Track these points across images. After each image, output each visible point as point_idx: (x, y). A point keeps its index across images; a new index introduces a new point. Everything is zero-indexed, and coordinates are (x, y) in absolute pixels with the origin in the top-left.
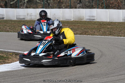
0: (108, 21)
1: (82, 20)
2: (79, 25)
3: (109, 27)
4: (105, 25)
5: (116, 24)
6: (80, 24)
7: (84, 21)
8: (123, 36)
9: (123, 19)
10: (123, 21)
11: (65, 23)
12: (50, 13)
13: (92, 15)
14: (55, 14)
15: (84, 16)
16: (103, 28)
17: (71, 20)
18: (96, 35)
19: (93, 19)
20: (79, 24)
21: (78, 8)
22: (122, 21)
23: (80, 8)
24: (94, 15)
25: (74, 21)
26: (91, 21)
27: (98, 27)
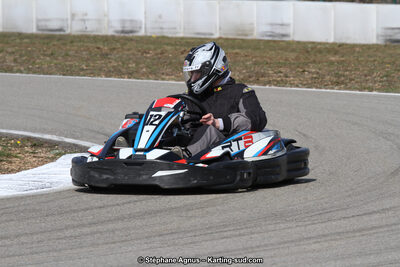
0: (331, 40)
1: (246, 35)
2: (237, 53)
3: (333, 59)
4: (320, 52)
5: (357, 49)
6: (241, 48)
7: (252, 41)
9: (378, 36)
10: (379, 43)
12: (145, 13)
13: (280, 22)
14: (160, 17)
15: (252, 24)
16: (314, 62)
17: (212, 34)
18: (291, 85)
19: (283, 32)
20: (237, 51)
22: (373, 40)
24: (285, 21)
25: (220, 38)
26: (274, 41)
27: (297, 58)
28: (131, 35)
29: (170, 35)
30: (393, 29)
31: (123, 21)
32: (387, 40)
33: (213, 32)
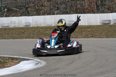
0: (87, 25)
3: (89, 30)
4: (85, 28)
5: (95, 27)
8: (105, 38)
9: (100, 23)
10: (101, 24)
11: (47, 28)
12: (32, 20)
13: (71, 20)
14: (37, 21)
18: (80, 38)
21: (56, 14)
22: (99, 24)
23: (58, 14)
24: (73, 20)
25: (54, 26)
28: (28, 27)
29: (40, 26)
30: (104, 20)
31: (26, 23)
32: (103, 24)
33: (52, 24)
